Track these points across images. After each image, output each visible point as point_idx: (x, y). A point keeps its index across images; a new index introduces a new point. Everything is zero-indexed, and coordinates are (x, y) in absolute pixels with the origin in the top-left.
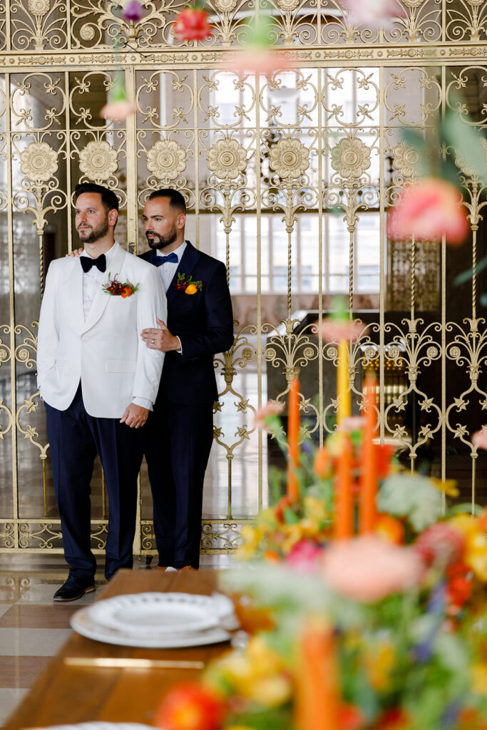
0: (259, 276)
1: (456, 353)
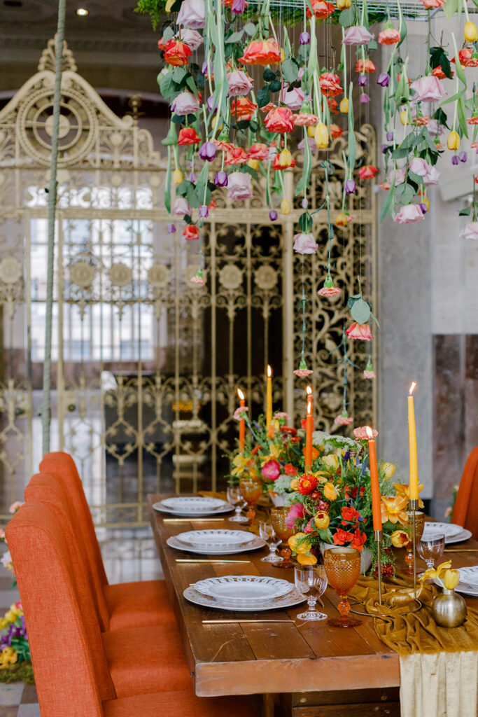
0: (101, 347)
1: (221, 397)
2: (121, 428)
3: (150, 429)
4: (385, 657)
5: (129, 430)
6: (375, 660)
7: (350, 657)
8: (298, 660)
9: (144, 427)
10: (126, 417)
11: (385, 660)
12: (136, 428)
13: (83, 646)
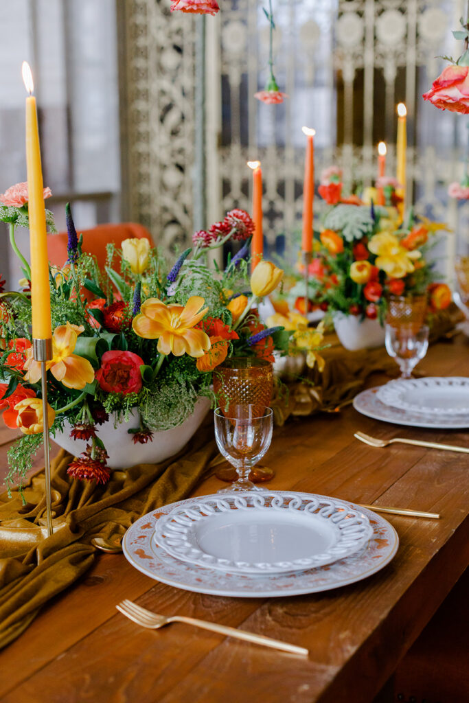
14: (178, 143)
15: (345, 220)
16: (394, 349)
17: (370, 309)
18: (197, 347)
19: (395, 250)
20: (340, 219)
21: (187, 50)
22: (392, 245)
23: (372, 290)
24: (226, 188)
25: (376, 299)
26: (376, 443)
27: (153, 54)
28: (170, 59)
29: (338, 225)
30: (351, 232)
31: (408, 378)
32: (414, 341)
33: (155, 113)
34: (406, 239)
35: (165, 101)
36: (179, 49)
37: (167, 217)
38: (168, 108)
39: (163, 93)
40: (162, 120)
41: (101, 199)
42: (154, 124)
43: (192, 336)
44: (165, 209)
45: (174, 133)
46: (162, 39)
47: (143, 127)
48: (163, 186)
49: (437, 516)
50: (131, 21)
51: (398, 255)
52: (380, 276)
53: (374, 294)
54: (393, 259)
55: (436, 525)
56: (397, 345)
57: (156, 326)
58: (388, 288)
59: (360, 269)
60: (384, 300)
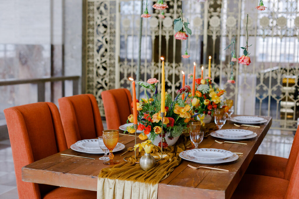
2: (262, 87)
3: (275, 88)
4: (93, 177)
5: (265, 88)
6: (88, 178)
7: (79, 175)
8: (58, 173)
9: (272, 87)
10: (264, 82)
11: (92, 178)
12: (268, 87)
13: (28, 158)
14: (104, 60)
15: (203, 88)
16: (217, 122)
17: (209, 112)
18: (188, 116)
19: (216, 96)
20: (202, 88)
21: (108, 27)
22: (215, 95)
23: (210, 107)
24: (122, 76)
25: (211, 109)
26: (221, 143)
27: (96, 27)
28: (102, 29)
29: (201, 90)
30: (205, 92)
31: (220, 130)
32: (222, 120)
33: (96, 48)
34: (218, 94)
35: (100, 44)
36: (105, 26)
37: (99, 86)
38: (100, 47)
39: (99, 41)
40: (98, 51)
41: (74, 79)
42: (95, 53)
43: (187, 114)
44: (99, 83)
45: (103, 56)
46: (99, 22)
47: (91, 53)
48: (98, 75)
49: (242, 153)
50: (88, 16)
51: (217, 98)
52: (212, 103)
53: (210, 108)
54: (215, 99)
55: (242, 155)
56: (217, 121)
57: (179, 111)
58: (214, 107)
59: (207, 101)
60: (213, 109)
